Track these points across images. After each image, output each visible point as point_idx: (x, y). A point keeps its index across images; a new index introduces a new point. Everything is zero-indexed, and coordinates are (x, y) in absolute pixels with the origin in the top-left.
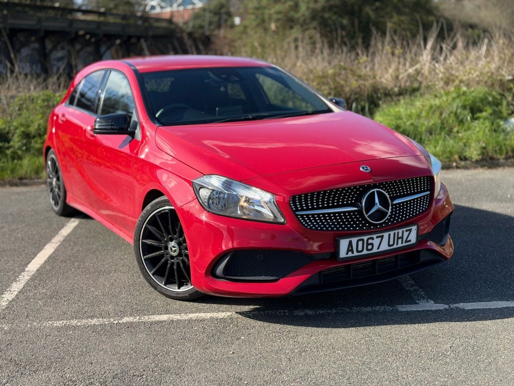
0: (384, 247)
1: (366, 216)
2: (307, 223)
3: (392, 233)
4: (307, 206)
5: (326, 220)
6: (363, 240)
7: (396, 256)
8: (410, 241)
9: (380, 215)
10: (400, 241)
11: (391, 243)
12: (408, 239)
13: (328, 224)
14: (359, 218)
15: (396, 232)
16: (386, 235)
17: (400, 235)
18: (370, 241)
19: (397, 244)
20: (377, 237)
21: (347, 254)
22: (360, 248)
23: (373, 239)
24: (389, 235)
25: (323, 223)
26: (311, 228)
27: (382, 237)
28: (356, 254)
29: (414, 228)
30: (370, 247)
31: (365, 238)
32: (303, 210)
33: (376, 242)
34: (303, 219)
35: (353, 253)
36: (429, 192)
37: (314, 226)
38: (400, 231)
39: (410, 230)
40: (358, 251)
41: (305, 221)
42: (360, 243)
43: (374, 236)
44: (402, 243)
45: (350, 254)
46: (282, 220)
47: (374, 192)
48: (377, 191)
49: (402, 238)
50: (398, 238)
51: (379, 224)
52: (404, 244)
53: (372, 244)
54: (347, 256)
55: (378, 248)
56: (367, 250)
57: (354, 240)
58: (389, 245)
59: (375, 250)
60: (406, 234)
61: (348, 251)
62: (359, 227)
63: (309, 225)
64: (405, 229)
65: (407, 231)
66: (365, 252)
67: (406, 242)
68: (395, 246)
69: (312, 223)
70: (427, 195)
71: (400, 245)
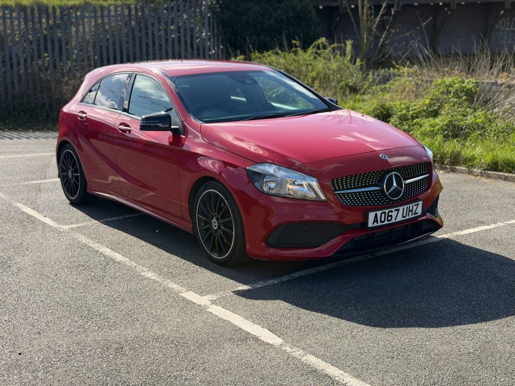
0: (400, 218)
1: (387, 194)
2: (343, 200)
3: (405, 207)
4: (343, 187)
5: (357, 198)
6: (385, 213)
7: (406, 226)
8: (417, 213)
9: (396, 192)
10: (411, 213)
11: (405, 215)
12: (416, 212)
13: (359, 200)
14: (381, 195)
15: (408, 206)
16: (401, 208)
17: (411, 209)
18: (390, 214)
19: (409, 216)
20: (395, 210)
21: (373, 224)
22: (383, 220)
23: (392, 211)
24: (404, 208)
25: (355, 200)
26: (347, 204)
27: (398, 210)
28: (380, 224)
29: (420, 203)
30: (390, 218)
31: (387, 211)
32: (339, 190)
33: (394, 214)
34: (341, 197)
35: (377, 223)
36: (428, 175)
37: (349, 202)
38: (411, 205)
39: (418, 205)
40: (381, 222)
41: (342, 198)
42: (383, 215)
43: (393, 210)
44: (412, 215)
45: (376, 224)
46: (324, 198)
47: (392, 175)
48: (394, 174)
49: (412, 211)
50: (410, 211)
51: (396, 200)
52: (413, 216)
53: (391, 216)
54: (374, 225)
55: (395, 219)
56: (388, 221)
57: (379, 213)
58: (403, 217)
59: (393, 221)
60: (415, 208)
61: (374, 221)
62: (381, 203)
63: (345, 202)
64: (414, 204)
65: (415, 205)
66: (386, 222)
67: (415, 214)
68: (407, 218)
69: (347, 200)
70: (427, 177)
71: (410, 216)
